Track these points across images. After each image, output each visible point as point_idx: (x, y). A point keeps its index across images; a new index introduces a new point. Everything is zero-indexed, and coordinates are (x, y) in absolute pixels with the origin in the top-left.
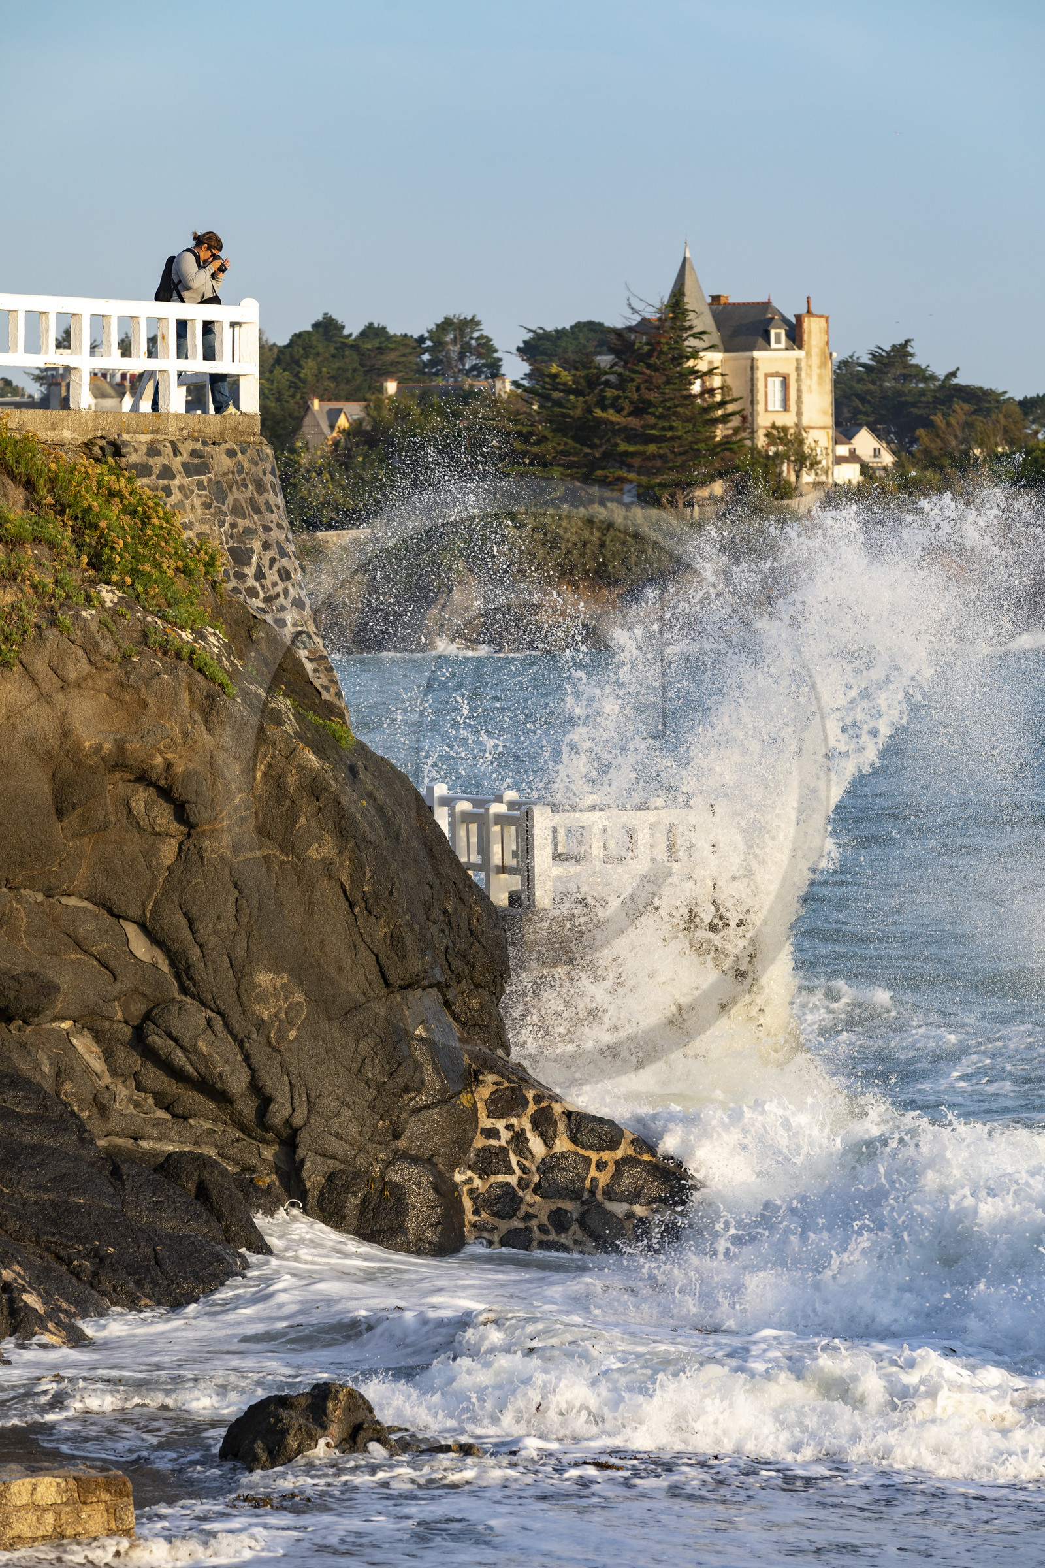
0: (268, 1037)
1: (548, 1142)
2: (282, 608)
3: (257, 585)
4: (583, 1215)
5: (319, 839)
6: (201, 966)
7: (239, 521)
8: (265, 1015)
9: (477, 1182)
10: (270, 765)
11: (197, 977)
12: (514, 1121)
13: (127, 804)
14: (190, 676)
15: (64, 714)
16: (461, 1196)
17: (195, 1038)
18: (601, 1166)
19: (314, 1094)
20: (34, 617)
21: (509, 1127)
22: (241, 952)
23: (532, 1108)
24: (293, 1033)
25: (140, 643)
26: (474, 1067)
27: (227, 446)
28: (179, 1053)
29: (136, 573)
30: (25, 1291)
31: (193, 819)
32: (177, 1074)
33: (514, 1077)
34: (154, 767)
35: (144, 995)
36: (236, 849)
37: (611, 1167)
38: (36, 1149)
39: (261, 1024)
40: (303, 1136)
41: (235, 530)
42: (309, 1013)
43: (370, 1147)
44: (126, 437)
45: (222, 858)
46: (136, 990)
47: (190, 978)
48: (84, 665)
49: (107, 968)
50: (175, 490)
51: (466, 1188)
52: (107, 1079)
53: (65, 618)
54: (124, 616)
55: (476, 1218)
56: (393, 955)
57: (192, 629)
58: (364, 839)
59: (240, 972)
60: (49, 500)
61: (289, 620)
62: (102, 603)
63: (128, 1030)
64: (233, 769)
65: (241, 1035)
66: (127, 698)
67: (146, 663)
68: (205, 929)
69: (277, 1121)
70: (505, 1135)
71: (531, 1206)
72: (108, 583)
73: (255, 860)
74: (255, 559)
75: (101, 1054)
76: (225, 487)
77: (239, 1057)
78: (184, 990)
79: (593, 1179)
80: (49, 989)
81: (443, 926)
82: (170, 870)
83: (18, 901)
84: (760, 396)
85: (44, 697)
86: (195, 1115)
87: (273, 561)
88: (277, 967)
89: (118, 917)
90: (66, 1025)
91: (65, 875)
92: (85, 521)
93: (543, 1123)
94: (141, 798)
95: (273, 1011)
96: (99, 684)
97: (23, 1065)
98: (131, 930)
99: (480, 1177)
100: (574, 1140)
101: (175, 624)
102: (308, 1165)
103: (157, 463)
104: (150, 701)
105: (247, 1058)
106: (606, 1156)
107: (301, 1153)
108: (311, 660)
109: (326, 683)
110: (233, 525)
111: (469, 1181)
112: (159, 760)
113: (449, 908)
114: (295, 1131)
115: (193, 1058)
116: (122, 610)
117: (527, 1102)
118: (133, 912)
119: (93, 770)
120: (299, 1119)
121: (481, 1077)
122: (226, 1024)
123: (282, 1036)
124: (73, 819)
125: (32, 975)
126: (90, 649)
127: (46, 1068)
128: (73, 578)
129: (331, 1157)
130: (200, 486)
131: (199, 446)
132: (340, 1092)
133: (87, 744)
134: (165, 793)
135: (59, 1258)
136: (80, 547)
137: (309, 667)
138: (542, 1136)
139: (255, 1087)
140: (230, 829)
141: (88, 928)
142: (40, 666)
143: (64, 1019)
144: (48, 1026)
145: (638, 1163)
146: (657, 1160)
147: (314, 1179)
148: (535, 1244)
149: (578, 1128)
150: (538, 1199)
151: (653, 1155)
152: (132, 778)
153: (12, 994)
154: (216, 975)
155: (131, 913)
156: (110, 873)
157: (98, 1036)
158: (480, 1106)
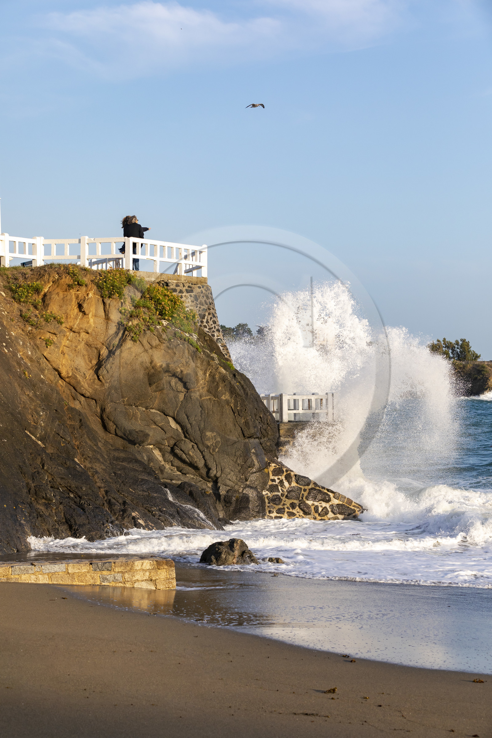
0: (210, 451)
1: (290, 483)
2: (214, 332)
3: (207, 324)
4: (299, 504)
5: (225, 394)
6: (191, 430)
7: (202, 306)
8: (209, 444)
9: (269, 494)
10: (211, 372)
11: (189, 433)
12: (280, 477)
13: (170, 383)
14: (188, 346)
15: (152, 355)
16: (264, 498)
17: (189, 451)
18: (305, 490)
19: (223, 468)
20: (143, 327)
21: (278, 479)
22: (202, 426)
23: (285, 473)
24: (217, 450)
25: (174, 336)
26: (268, 461)
27: (199, 285)
28: (184, 455)
29: (172, 317)
30: (139, 519)
31: (189, 387)
32: (183, 461)
33: (280, 465)
34: (177, 372)
35: (174, 438)
36: (201, 396)
37: (308, 491)
38: (143, 480)
39: (208, 447)
40: (219, 480)
41: (200, 309)
42: (222, 444)
43: (239, 483)
44: (170, 281)
45: (197, 398)
46: (172, 437)
47: (187, 433)
48: (157, 342)
49: (163, 430)
50: (183, 297)
51: (266, 496)
52: (163, 463)
53: (152, 328)
54: (169, 328)
55: (269, 505)
56: (246, 428)
57: (188, 333)
58: (238, 394)
59: (202, 432)
60: (148, 296)
61: (216, 335)
62: (163, 325)
63: (169, 448)
64: (200, 373)
65: (202, 450)
66: (170, 351)
67: (175, 342)
68: (192, 419)
69: (212, 475)
70: (277, 481)
71: (285, 501)
72: (165, 319)
73: (207, 400)
74: (206, 317)
75: (161, 455)
76: (198, 297)
77: (201, 457)
78: (186, 437)
79: (302, 494)
80: (147, 435)
81: (260, 421)
82: (182, 402)
83: (138, 410)
85: (146, 351)
86: (188, 473)
87: (211, 318)
88: (212, 431)
89: (167, 415)
90: (151, 446)
91: (152, 403)
92: (158, 302)
93: (288, 477)
94: (174, 381)
95: (211, 443)
96: (162, 347)
97: (139, 458)
98: (170, 419)
99: (270, 493)
100: (297, 483)
101: (184, 331)
102: (221, 488)
103: (178, 289)
104: (176, 352)
105: (204, 457)
106: (306, 487)
107: (219, 484)
108: (222, 346)
109: (226, 353)
110: (200, 308)
111: (267, 494)
112: (179, 370)
113: (261, 416)
114: (217, 478)
115: (188, 457)
116: (168, 326)
117: (284, 472)
118: (171, 414)
119: (160, 372)
120: (218, 475)
121: (270, 465)
122: (198, 447)
123: (214, 450)
124: (154, 386)
125: (142, 431)
126: (159, 337)
127: (145, 458)
128: (155, 317)
129: (228, 486)
130: (191, 296)
131: (190, 285)
132: (230, 467)
133: (158, 364)
134: (181, 380)
135: (149, 511)
136: (156, 310)
137: (221, 348)
138: (288, 481)
139: (206, 465)
140: (199, 390)
141: (158, 419)
142: (145, 342)
143: (151, 445)
144: (146, 447)
145: (315, 489)
146: (321, 489)
147: (222, 492)
148: (286, 512)
149: (298, 479)
150: (287, 499)
151: (320, 487)
152: (171, 375)
153: (136, 436)
154: (195, 433)
155: (170, 414)
156: (164, 402)
157: (160, 450)
158: (270, 473)
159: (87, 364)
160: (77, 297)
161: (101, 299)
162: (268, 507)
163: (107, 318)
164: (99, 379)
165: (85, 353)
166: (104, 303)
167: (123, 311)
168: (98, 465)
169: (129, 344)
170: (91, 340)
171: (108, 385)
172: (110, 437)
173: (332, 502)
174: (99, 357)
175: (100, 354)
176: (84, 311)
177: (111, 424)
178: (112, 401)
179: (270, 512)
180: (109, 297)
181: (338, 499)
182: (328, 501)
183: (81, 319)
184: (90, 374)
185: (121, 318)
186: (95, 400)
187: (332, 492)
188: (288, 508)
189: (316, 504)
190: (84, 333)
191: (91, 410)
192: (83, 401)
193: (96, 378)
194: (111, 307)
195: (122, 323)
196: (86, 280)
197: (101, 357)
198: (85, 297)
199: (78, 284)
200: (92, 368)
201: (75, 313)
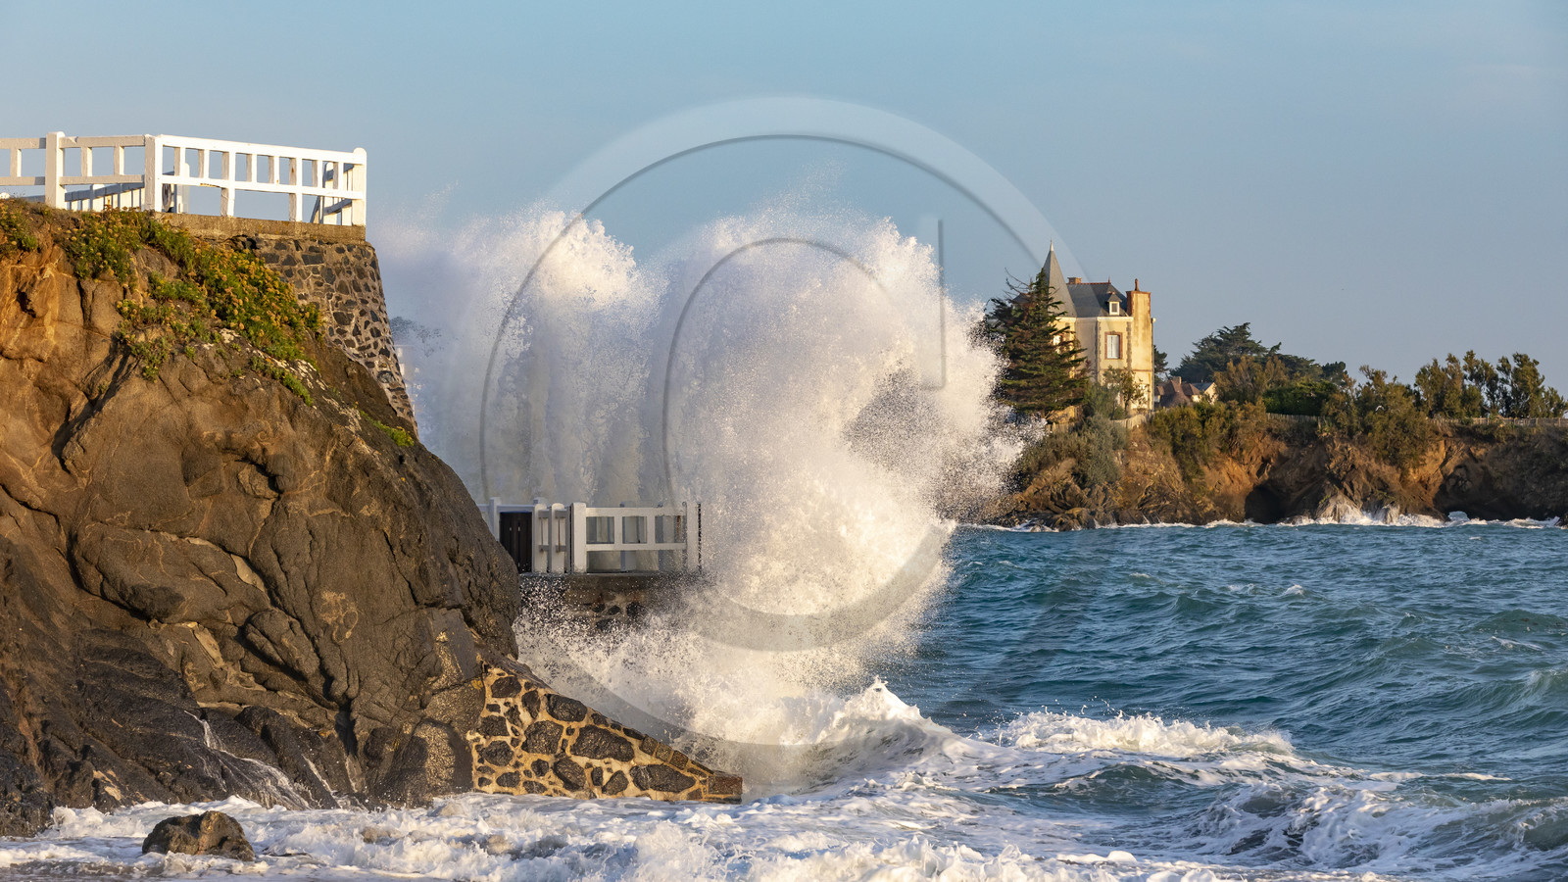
0: (331, 636)
1: (533, 715)
2: (372, 355)
3: (354, 338)
4: (556, 764)
5: (369, 503)
6: (285, 587)
7: (343, 295)
8: (330, 621)
9: (483, 741)
10: (335, 452)
11: (282, 594)
12: (510, 700)
13: (237, 477)
14: (280, 390)
16: (470, 750)
17: (281, 636)
18: (570, 731)
19: (363, 676)
20: (170, 348)
21: (506, 704)
22: (313, 578)
23: (523, 691)
24: (348, 634)
25: (246, 368)
26: (484, 663)
27: (338, 245)
28: (269, 645)
29: (249, 322)
30: (108, 784)
31: (281, 487)
32: (268, 660)
33: (513, 671)
34: (253, 451)
35: (247, 606)
36: (311, 508)
37: (577, 733)
39: (326, 627)
40: (356, 704)
41: (340, 302)
42: (360, 620)
43: (402, 713)
44: (261, 236)
45: (301, 514)
46: (242, 603)
47: (278, 595)
48: (203, 381)
49: (221, 587)
50: (295, 273)
51: (474, 744)
52: (221, 663)
53: (191, 348)
54: (236, 349)
55: (480, 765)
56: (421, 582)
57: (287, 360)
58: (401, 504)
59: (313, 591)
60: (193, 273)
61: (377, 362)
62: (222, 341)
63: (236, 629)
64: (310, 455)
65: (312, 635)
66: (234, 403)
67: (249, 381)
68: (289, 561)
69: (338, 693)
70: (504, 709)
71: (520, 757)
72: (229, 328)
73: (325, 516)
74: (353, 321)
75: (217, 646)
76: (334, 273)
77: (311, 650)
78: (274, 603)
79: (564, 740)
80: (176, 598)
81: (468, 568)
82: (266, 521)
83: (158, 540)
84: (1102, 348)
85: (176, 401)
86: (282, 689)
87: (367, 323)
88: (337, 589)
89: (230, 553)
90: (191, 625)
91: (192, 524)
92: (218, 287)
93: (531, 701)
94: (246, 473)
95: (335, 618)
96: (215, 393)
97: (155, 650)
98: (239, 562)
99: (484, 737)
100: (552, 714)
101: (274, 357)
102: (358, 723)
103: (282, 254)
104: (250, 405)
105: (317, 650)
106: (574, 725)
107: (354, 715)
108: (391, 390)
109: (401, 406)
110: (338, 298)
111: (477, 739)
112: (257, 446)
114: (350, 701)
115: (279, 649)
116: (237, 345)
117: (520, 688)
118: (240, 549)
119: (209, 451)
120: (353, 692)
121: (489, 670)
122: (303, 627)
123: (340, 635)
124: (196, 485)
125: (164, 589)
126: (208, 369)
127: (171, 652)
128: (203, 324)
129: (374, 719)
130: (315, 270)
131: (316, 244)
132: (381, 674)
133: (205, 433)
134: (262, 469)
135: (151, 771)
136: (212, 305)
137: (389, 395)
138: (530, 710)
139: (323, 670)
140: (307, 494)
141: (208, 560)
142: (173, 379)
143: (190, 621)
144: (178, 625)
145: (597, 729)
146: (609, 729)
147: (361, 733)
148: (521, 783)
149: (555, 705)
150: (524, 753)
151: (607, 725)
152: (239, 458)
153: (149, 601)
154: (294, 592)
155: (238, 550)
156: (224, 522)
157: (215, 633)
158: (488, 689)
159: (38, 431)
160: (17, 277)
161: (75, 282)
162: (479, 770)
163: (88, 323)
164: (64, 467)
165: (36, 407)
166: (82, 292)
167: (126, 309)
168: (39, 664)
169: (135, 386)
170: (49, 376)
171: (85, 480)
172: (90, 604)
173: (637, 759)
174: (68, 416)
175: (69, 411)
176: (32, 310)
177: (92, 571)
178: (94, 519)
179: (482, 781)
180: (94, 276)
181: (651, 754)
182: (627, 757)
183: (26, 328)
184: (42, 454)
185: (120, 326)
186: (56, 516)
187: (637, 736)
188: (527, 773)
189: (597, 763)
190: (33, 361)
191: (44, 539)
192: (26, 518)
193: (58, 465)
194: (97, 301)
195: (122, 336)
196: (39, 237)
197: (72, 417)
198: (34, 277)
199: (20, 246)
200: (49, 441)
201: (12, 315)
